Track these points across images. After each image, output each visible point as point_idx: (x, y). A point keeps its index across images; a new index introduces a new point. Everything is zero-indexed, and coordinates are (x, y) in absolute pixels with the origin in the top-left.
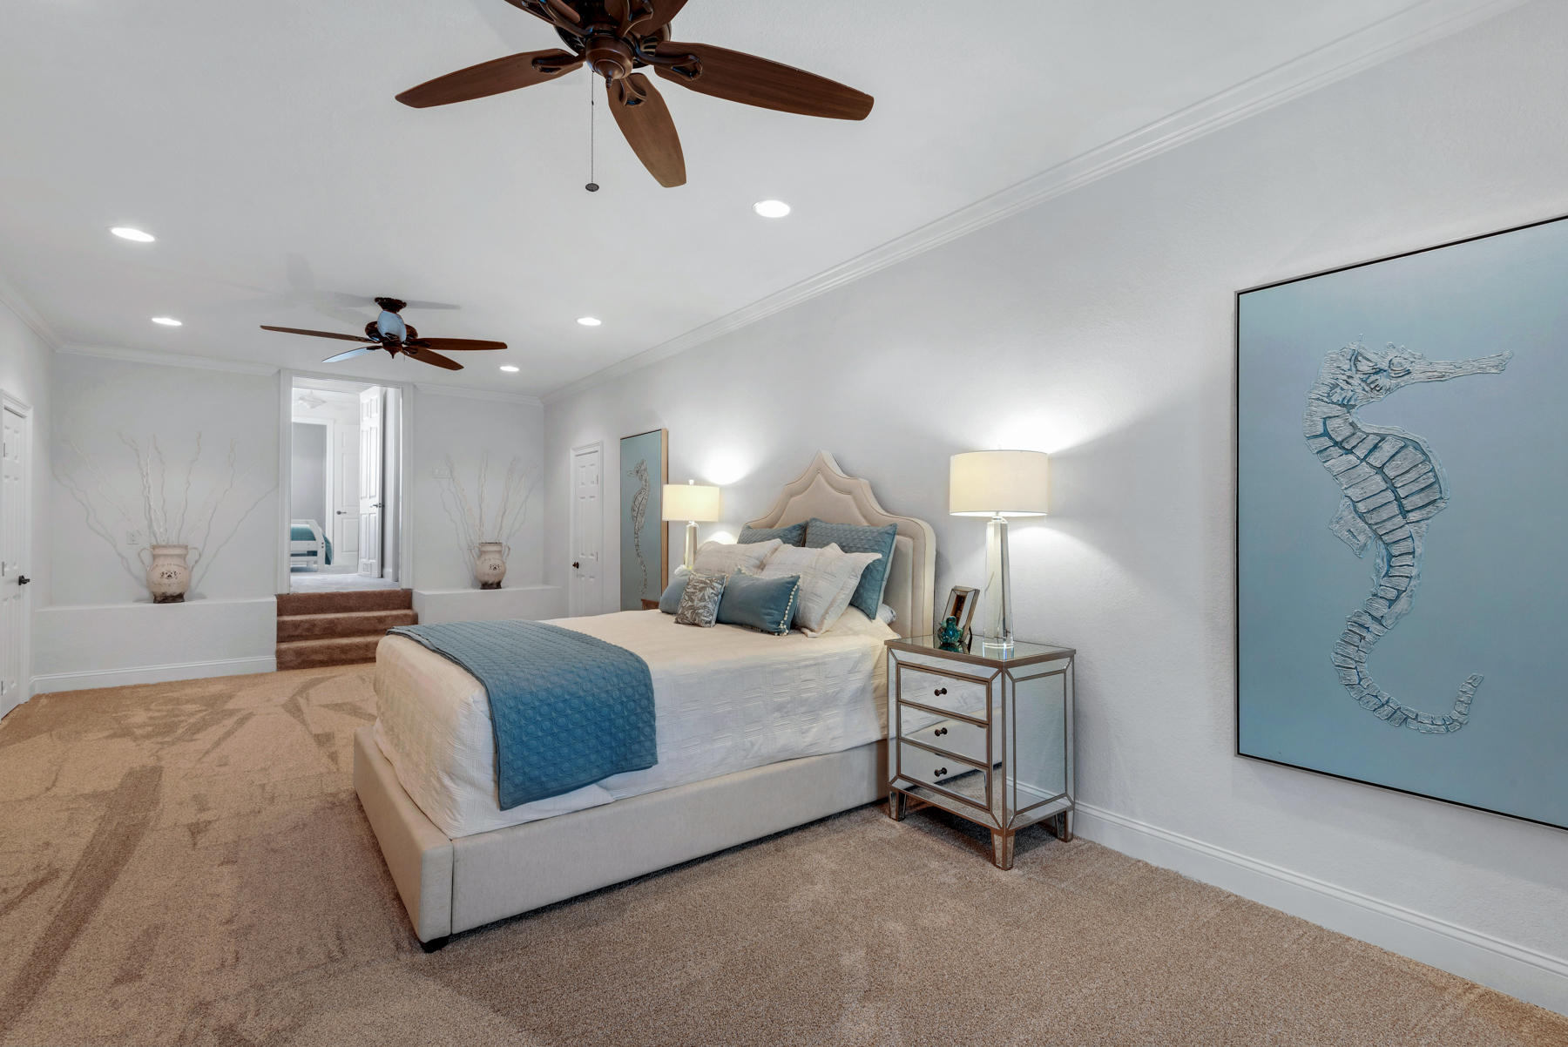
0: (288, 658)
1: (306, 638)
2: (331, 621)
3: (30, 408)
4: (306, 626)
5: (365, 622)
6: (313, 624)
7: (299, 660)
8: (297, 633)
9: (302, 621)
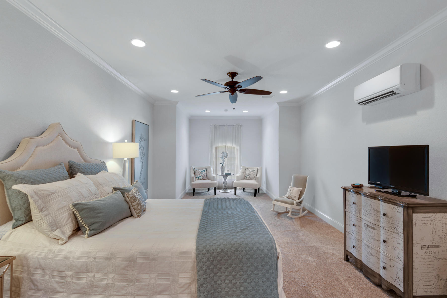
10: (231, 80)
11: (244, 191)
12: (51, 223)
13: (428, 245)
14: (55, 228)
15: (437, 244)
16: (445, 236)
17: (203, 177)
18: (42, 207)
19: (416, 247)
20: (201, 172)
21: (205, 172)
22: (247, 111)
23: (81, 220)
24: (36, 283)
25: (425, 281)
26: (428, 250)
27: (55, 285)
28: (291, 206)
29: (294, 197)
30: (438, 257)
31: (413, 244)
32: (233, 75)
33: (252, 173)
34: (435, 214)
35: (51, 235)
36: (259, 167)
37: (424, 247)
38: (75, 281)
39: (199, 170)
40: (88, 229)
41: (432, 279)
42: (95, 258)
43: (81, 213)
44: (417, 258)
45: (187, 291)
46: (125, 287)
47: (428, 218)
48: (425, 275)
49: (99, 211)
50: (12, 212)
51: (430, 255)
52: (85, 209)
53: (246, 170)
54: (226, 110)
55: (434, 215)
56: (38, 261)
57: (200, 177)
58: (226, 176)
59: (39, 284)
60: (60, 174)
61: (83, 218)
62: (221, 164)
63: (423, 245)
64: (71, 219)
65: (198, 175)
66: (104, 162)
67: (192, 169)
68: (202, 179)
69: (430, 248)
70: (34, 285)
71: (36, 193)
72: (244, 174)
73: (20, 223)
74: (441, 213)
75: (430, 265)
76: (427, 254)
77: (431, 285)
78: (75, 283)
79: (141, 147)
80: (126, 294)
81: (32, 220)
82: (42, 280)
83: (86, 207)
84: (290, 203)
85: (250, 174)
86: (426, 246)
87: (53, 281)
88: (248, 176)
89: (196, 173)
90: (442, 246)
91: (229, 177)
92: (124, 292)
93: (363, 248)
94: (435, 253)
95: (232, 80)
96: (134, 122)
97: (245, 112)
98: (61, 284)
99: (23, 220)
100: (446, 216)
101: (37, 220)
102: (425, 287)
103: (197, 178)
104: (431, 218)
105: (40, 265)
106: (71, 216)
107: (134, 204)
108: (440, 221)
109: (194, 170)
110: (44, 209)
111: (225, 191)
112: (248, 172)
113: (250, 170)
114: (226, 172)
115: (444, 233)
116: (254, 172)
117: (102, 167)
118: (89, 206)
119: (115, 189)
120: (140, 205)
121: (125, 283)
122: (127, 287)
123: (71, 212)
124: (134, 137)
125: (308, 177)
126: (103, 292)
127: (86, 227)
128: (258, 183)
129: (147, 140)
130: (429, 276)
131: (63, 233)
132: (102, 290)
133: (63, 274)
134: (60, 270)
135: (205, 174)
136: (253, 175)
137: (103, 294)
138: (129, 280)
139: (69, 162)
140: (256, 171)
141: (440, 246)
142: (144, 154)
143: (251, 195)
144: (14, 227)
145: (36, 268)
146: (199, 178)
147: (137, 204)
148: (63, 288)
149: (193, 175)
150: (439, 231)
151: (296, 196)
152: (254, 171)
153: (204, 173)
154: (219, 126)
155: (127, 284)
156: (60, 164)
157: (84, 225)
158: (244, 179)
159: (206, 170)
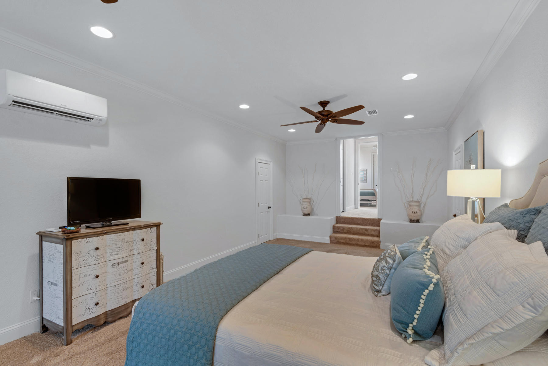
0: (333, 239)
1: (342, 233)
2: (349, 228)
3: (271, 162)
4: (342, 229)
5: (361, 230)
6: (344, 228)
7: (336, 241)
8: (339, 231)
9: (340, 227)
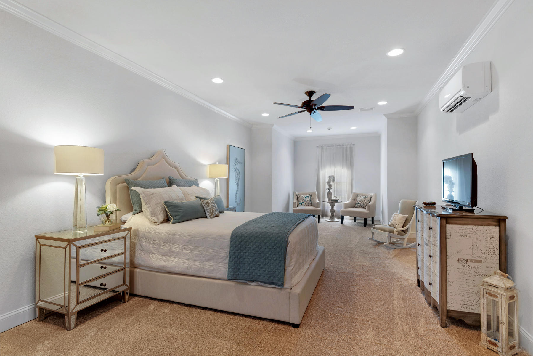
10: (308, 99)
11: (355, 221)
12: (151, 212)
13: (467, 259)
14: (153, 215)
15: (478, 259)
16: (490, 251)
17: (306, 203)
18: (147, 201)
19: (452, 259)
20: (304, 198)
21: (310, 198)
22: (355, 128)
23: (169, 212)
24: (142, 246)
25: (463, 296)
26: (467, 264)
27: (152, 249)
28: (389, 234)
29: (397, 225)
30: (480, 273)
31: (447, 256)
32: (310, 93)
33: (363, 200)
34: (477, 226)
35: (151, 219)
36: (373, 193)
37: (462, 260)
38: (162, 248)
39: (302, 196)
40: (172, 219)
41: (472, 295)
42: (173, 234)
43: (169, 208)
44: (452, 270)
45: (224, 262)
46: (188, 254)
47: (466, 231)
48: (463, 290)
49: (180, 208)
50: (133, 205)
51: (469, 269)
52: (171, 206)
53: (357, 197)
54: (329, 129)
55: (475, 227)
56: (144, 233)
57: (304, 203)
58: (333, 202)
59: (144, 247)
60: (161, 184)
61: (170, 212)
62: (328, 190)
63: (460, 258)
64: (163, 211)
65: (301, 201)
66: (197, 180)
67: (294, 195)
68: (305, 205)
69: (470, 262)
70: (142, 248)
71: (144, 193)
72: (355, 201)
73: (137, 212)
74: (484, 226)
75: (469, 280)
76: (465, 268)
77: (471, 301)
78: (162, 249)
79: (237, 170)
80: (189, 258)
81: (142, 212)
82: (146, 245)
83: (172, 204)
84: (388, 230)
85: (362, 201)
86: (464, 259)
87: (151, 247)
88: (359, 203)
89: (299, 199)
90: (485, 262)
91: (336, 204)
92: (187, 257)
93: (425, 268)
94: (476, 268)
95: (310, 99)
96: (228, 147)
97: (353, 129)
98: (155, 249)
99: (138, 210)
100: (491, 229)
101: (144, 210)
102: (463, 303)
103: (299, 204)
104: (471, 230)
105: (145, 236)
106: (163, 209)
107: (207, 208)
108: (482, 234)
109: (297, 196)
110: (148, 203)
111: (331, 220)
112: (359, 199)
113: (361, 196)
114: (333, 198)
115: (489, 248)
116: (367, 199)
117: (195, 183)
118: (174, 204)
119: (197, 197)
120: (213, 210)
121: (188, 252)
122: (189, 254)
123: (163, 207)
124: (228, 160)
125: (417, 202)
126: (176, 256)
127: (172, 218)
128: (369, 212)
129: (243, 163)
130: (468, 292)
131: (158, 219)
132: (176, 255)
133: (156, 242)
134: (155, 240)
135: (309, 200)
136: (364, 203)
137: (176, 257)
138: (190, 250)
139: (169, 178)
140: (369, 198)
141: (482, 261)
142: (240, 176)
143: (361, 226)
144: (134, 214)
145: (143, 238)
146: (301, 204)
147: (210, 209)
148: (156, 251)
149: (296, 201)
150: (481, 245)
151: (399, 223)
152: (367, 197)
153: (307, 199)
154: (327, 146)
155: (189, 253)
156: (163, 179)
157: (171, 216)
158: (354, 207)
159: (310, 196)
